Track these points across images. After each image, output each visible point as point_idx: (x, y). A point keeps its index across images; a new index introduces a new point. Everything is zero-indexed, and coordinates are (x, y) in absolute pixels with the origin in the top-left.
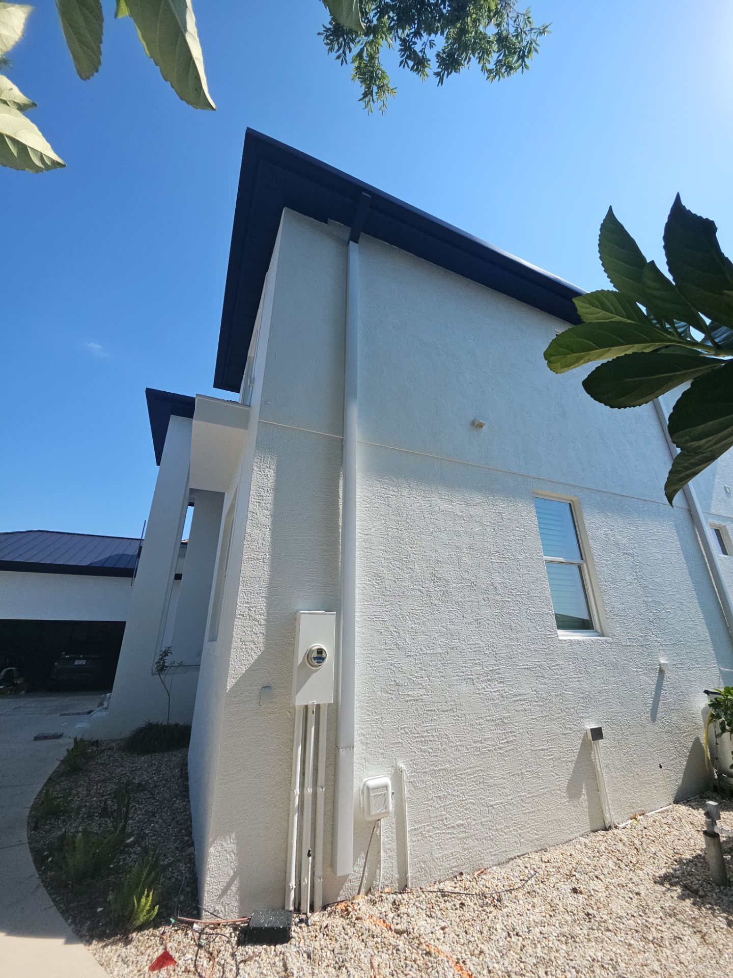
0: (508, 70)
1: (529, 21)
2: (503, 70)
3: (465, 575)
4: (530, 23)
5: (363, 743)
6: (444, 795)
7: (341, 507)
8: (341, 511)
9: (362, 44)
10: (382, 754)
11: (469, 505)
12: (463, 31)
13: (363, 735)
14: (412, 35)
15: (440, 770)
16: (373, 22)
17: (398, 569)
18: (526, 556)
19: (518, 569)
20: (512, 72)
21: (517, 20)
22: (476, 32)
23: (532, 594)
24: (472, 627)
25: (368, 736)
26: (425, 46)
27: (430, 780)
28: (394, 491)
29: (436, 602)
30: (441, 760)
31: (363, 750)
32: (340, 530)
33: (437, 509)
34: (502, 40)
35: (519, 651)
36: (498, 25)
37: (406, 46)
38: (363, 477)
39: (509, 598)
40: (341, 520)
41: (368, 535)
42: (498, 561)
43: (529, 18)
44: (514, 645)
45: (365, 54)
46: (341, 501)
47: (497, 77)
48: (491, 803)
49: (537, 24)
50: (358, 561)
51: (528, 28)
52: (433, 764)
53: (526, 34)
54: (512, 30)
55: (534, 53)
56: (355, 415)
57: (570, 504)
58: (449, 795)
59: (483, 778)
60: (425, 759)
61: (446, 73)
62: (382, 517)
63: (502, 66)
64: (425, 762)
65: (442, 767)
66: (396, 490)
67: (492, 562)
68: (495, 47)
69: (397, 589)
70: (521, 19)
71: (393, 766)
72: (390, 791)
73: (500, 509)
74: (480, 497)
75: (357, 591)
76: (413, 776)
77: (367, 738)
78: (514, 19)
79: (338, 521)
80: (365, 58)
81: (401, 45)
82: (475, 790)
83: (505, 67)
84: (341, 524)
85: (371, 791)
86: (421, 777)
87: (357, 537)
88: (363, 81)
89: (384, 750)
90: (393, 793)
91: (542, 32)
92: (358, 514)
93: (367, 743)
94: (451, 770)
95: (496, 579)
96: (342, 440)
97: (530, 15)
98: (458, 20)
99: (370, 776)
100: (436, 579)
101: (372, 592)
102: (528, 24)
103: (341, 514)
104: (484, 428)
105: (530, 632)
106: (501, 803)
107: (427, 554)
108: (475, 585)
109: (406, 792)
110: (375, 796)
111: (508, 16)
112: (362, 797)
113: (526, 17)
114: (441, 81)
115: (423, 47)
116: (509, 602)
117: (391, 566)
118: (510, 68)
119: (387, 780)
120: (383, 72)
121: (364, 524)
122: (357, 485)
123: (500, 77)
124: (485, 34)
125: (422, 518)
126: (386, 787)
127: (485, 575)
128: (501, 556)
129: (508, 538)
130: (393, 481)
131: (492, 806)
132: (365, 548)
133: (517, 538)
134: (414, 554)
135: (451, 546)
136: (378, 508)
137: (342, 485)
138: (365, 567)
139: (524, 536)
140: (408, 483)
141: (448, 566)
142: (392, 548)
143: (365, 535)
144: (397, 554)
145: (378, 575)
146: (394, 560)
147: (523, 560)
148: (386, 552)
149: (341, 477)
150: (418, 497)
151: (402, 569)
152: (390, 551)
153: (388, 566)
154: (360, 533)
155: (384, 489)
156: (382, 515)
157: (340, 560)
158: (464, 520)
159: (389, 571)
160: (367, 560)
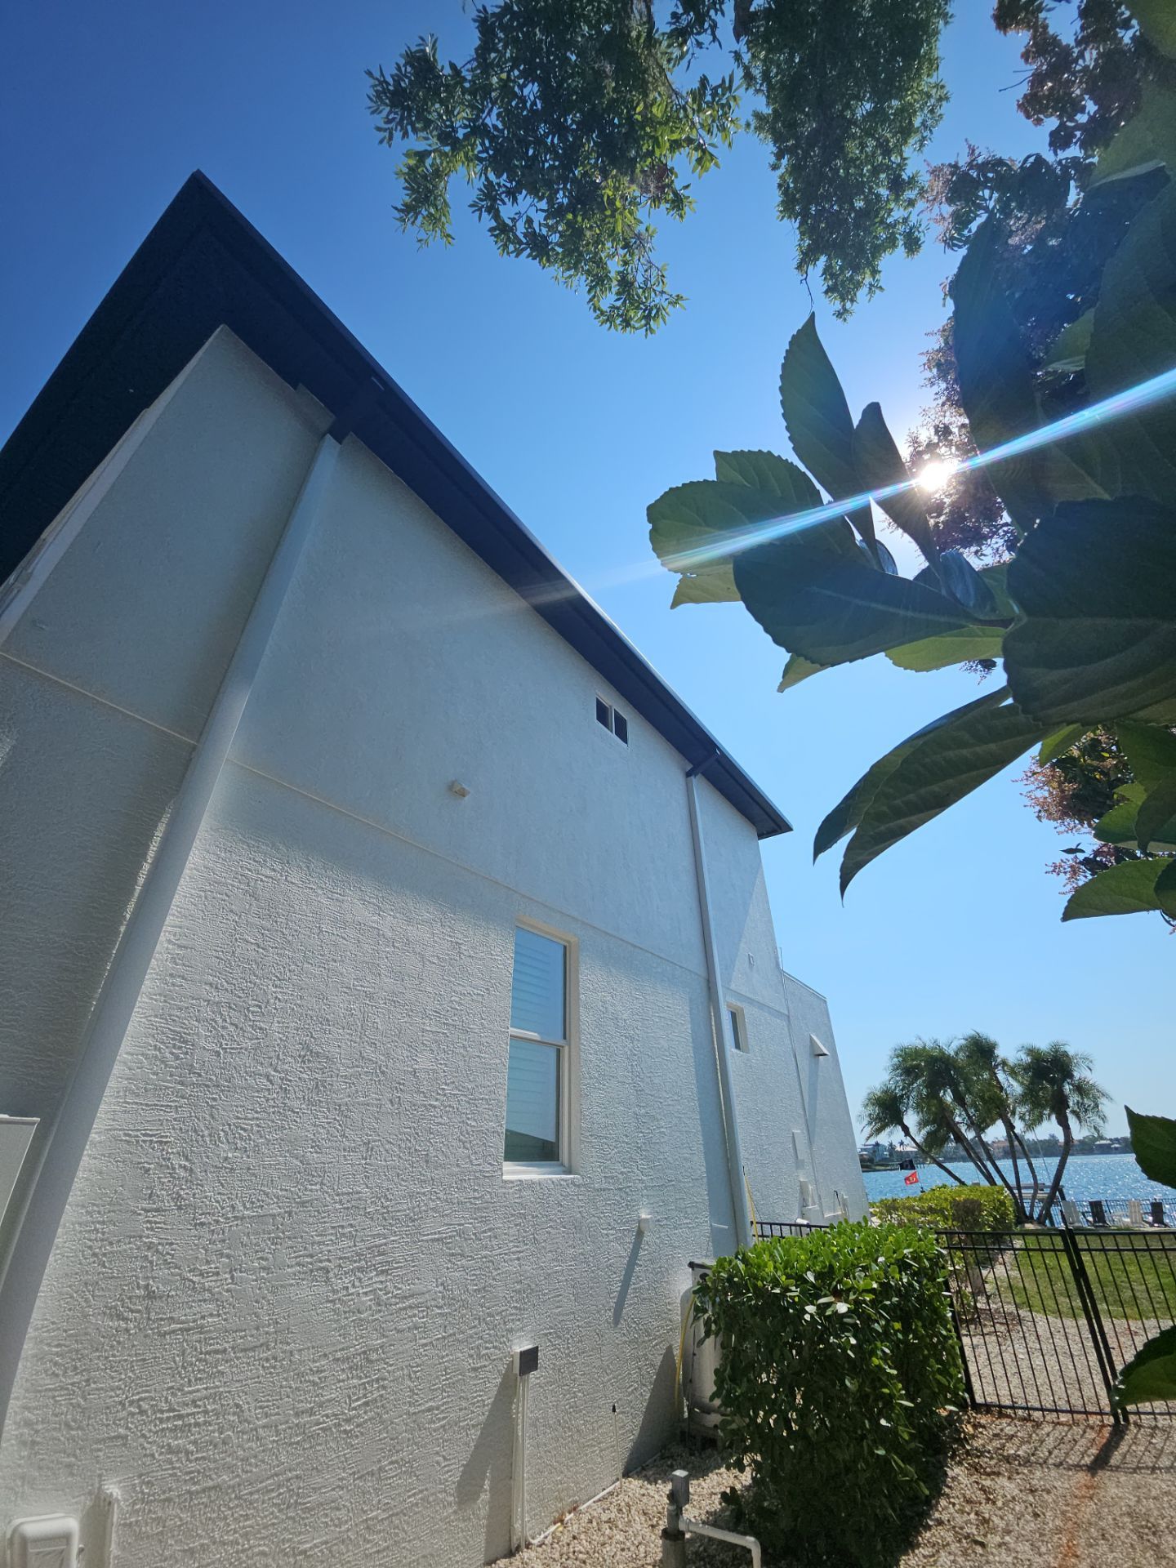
0: (625, 324)
1: (662, 280)
2: (618, 321)
3: (369, 1051)
4: (663, 283)
5: (24, 1443)
6: (202, 1545)
7: (141, 880)
8: (138, 888)
10: (69, 1466)
11: (409, 921)
13: (28, 1424)
15: (204, 1491)
17: (232, 1028)
18: (482, 1024)
19: (464, 1047)
20: (628, 330)
21: (649, 271)
23: (477, 1095)
24: (354, 1157)
25: (40, 1427)
27: (177, 1516)
28: (274, 870)
29: (296, 1104)
30: (212, 1466)
31: (22, 1458)
32: (122, 929)
33: (349, 918)
34: (626, 284)
35: (432, 1205)
38: (217, 830)
39: (437, 1100)
40: (131, 907)
41: (186, 947)
42: (434, 1030)
44: (424, 1194)
46: (146, 867)
47: (608, 325)
48: (303, 1547)
49: (671, 288)
50: (142, 1000)
52: (192, 1478)
53: (655, 293)
56: (237, 708)
57: (565, 947)
58: (214, 1543)
59: (298, 1495)
60: (174, 1468)
62: (232, 916)
63: (617, 315)
64: (174, 1475)
65: (211, 1483)
66: (278, 867)
67: (423, 1031)
68: (614, 287)
69: (218, 1071)
71: (90, 1493)
72: (76, 1544)
73: (460, 936)
74: (431, 910)
75: (117, 1069)
76: (138, 1511)
77: (37, 1432)
79: (124, 908)
82: (274, 1524)
83: (621, 319)
84: (128, 916)
85: (29, 1544)
86: (155, 1513)
87: (158, 948)
88: (413, 192)
89: (75, 1456)
90: (81, 1551)
91: (674, 303)
92: (177, 900)
93: (34, 1443)
94: (229, 1487)
95: (424, 1062)
96: (194, 748)
97: (665, 273)
99: (31, 1515)
100: (309, 1054)
101: (156, 1074)
103: (136, 894)
104: (466, 798)
105: (458, 1165)
106: (326, 1542)
107: (304, 1003)
108: (383, 1072)
109: (113, 1546)
110: (38, 1553)
111: (639, 259)
112: (9, 1552)
113: (660, 273)
115: (516, 217)
116: (435, 1107)
117: (220, 1021)
119: (72, 1524)
121: (186, 923)
122: (197, 843)
123: (612, 326)
124: (606, 264)
125: (316, 931)
126: (66, 1537)
127: (406, 1053)
128: (443, 1020)
129: (461, 988)
130: (278, 850)
131: (304, 1552)
132: (171, 975)
133: (476, 991)
134: (279, 1000)
135: (357, 992)
136: (229, 896)
137: (160, 835)
138: (156, 1016)
139: (487, 989)
140: (308, 859)
141: (341, 1031)
142: (234, 981)
143: (180, 946)
144: (240, 997)
145: (181, 1037)
146: (230, 1007)
147: (476, 1031)
148: (216, 988)
149: (165, 820)
150: (320, 892)
151: (241, 1029)
152: (226, 990)
153: (213, 1020)
154: (170, 942)
155: (255, 861)
156: (231, 911)
157: (97, 996)
158: (394, 946)
159: (211, 1031)
160: (165, 1001)
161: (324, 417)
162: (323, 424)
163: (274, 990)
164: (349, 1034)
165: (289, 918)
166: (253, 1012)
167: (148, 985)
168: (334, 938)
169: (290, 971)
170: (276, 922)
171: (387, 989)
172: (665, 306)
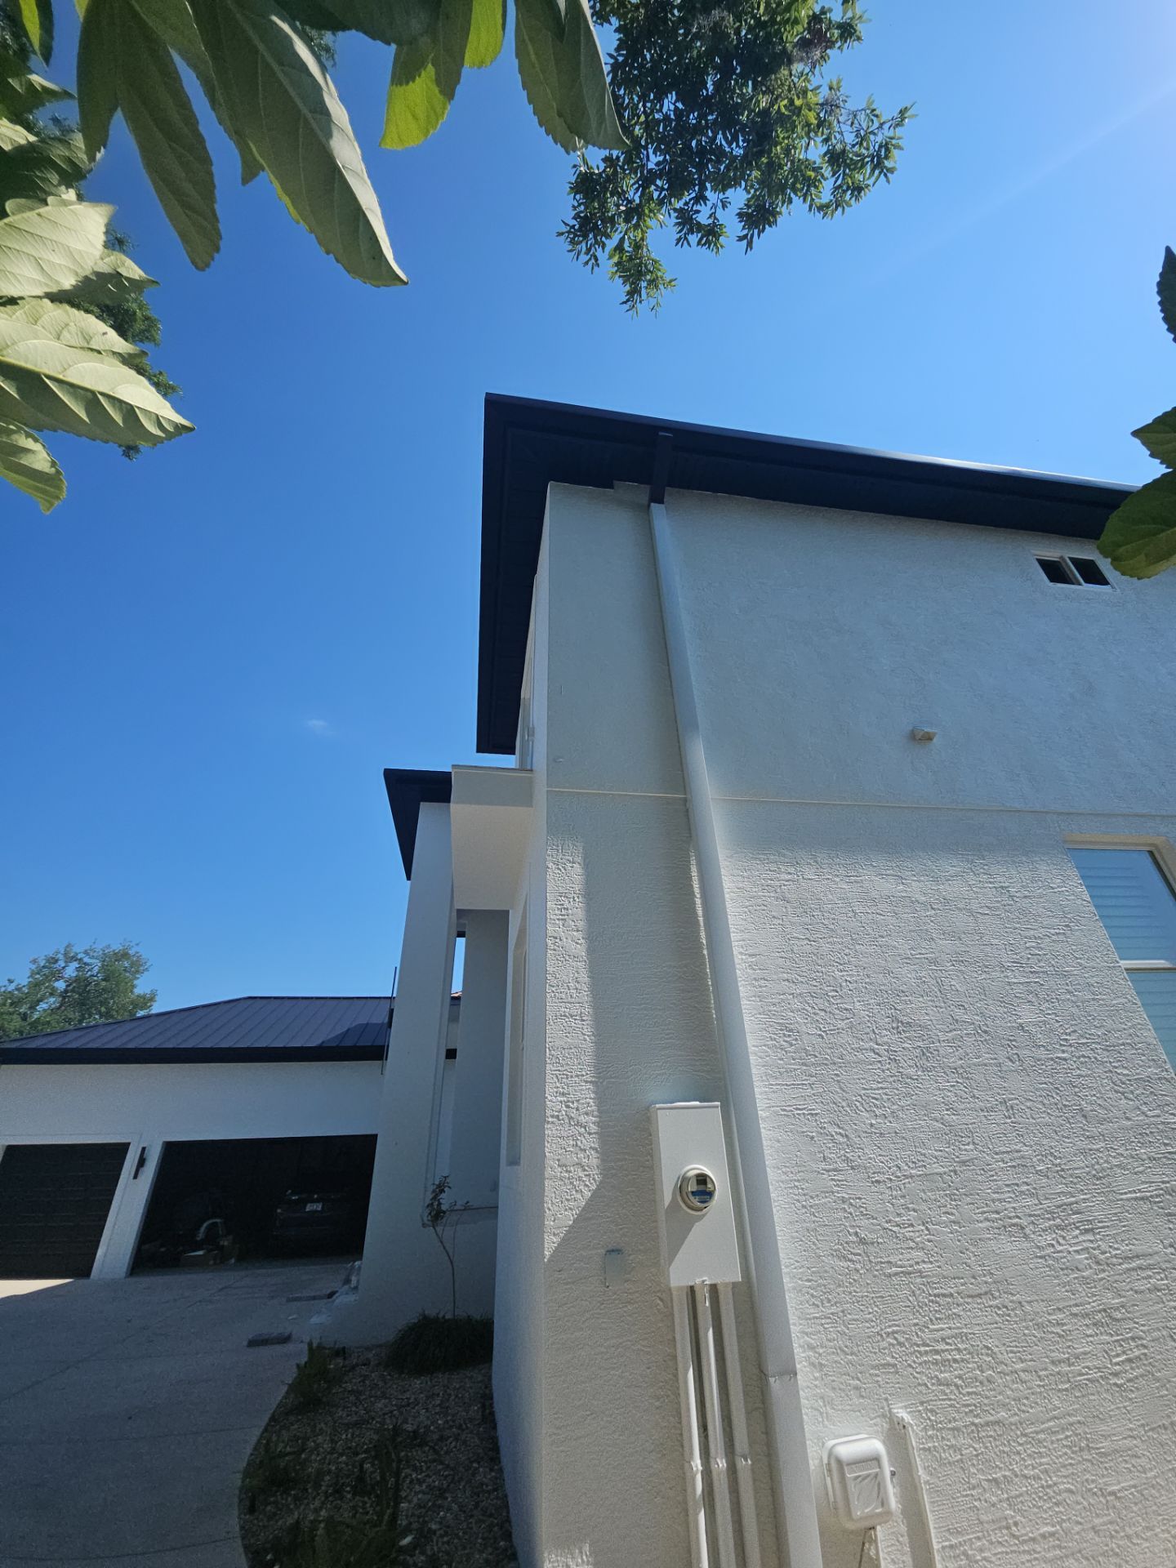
0: (856, 193)
1: (874, 115)
2: (848, 197)
3: (959, 1013)
4: (877, 116)
7: (700, 912)
8: (701, 919)
9: (621, 232)
11: (936, 880)
12: (773, 167)
14: (692, 202)
16: (634, 201)
17: (823, 1013)
18: (1080, 964)
19: (1069, 992)
20: (862, 194)
21: (856, 122)
22: (793, 162)
23: (1113, 1040)
24: (997, 1117)
26: (716, 208)
28: (790, 873)
29: (911, 1071)
32: (705, 952)
33: (874, 894)
34: (836, 158)
35: (1115, 1162)
36: (826, 141)
37: (686, 220)
38: (731, 857)
39: (1063, 1052)
40: (703, 934)
41: (755, 955)
42: (1022, 980)
43: (874, 110)
44: (1098, 1150)
45: (626, 245)
46: (698, 901)
47: (840, 209)
49: (888, 112)
50: (745, 1003)
51: (876, 124)
53: (875, 134)
54: (850, 138)
55: (895, 152)
56: (699, 756)
57: (1151, 853)
61: (756, 231)
62: (776, 921)
63: (845, 192)
66: (792, 870)
67: (1010, 984)
68: (827, 171)
69: (829, 1051)
70: (862, 117)
73: (1002, 879)
74: (955, 862)
75: (752, 1058)
78: (849, 122)
79: (698, 937)
80: (627, 248)
81: (677, 218)
83: (850, 192)
84: (704, 942)
87: (736, 961)
91: (899, 122)
92: (731, 920)
95: (1027, 1015)
96: (685, 800)
97: (873, 107)
98: (760, 154)
100: (901, 1026)
101: (782, 1059)
102: (875, 119)
103: (702, 924)
104: (935, 740)
105: (1128, 1119)
107: (873, 980)
108: (986, 1032)
111: (839, 122)
113: (868, 111)
114: (750, 245)
115: (713, 210)
116: (1065, 1059)
117: (809, 1009)
118: (858, 190)
120: (655, 261)
121: (746, 936)
122: (723, 871)
123: (844, 208)
124: (807, 160)
125: (850, 914)
127: (1002, 1010)
128: (1027, 969)
129: (1032, 932)
130: (784, 856)
132: (755, 979)
133: (1052, 931)
134: (850, 982)
135: (918, 961)
136: (766, 906)
137: (696, 874)
138: (760, 1014)
139: (1066, 926)
140: (812, 855)
141: (921, 999)
142: (805, 974)
143: (750, 955)
144: (815, 986)
145: (786, 1027)
146: (812, 996)
147: (1075, 973)
148: (794, 982)
149: (693, 862)
150: (838, 880)
151: (830, 1012)
152: (802, 982)
153: (804, 1009)
154: (741, 953)
155: (771, 871)
156: (774, 917)
157: (713, 1006)
158: (933, 908)
159: (807, 1019)
160: (761, 1001)
161: (642, 493)
162: (644, 498)
163: (841, 974)
164: (932, 1001)
165: (822, 909)
166: (832, 997)
167: (744, 990)
168: (870, 917)
169: (846, 955)
170: (813, 916)
171: (948, 952)
172: (891, 134)
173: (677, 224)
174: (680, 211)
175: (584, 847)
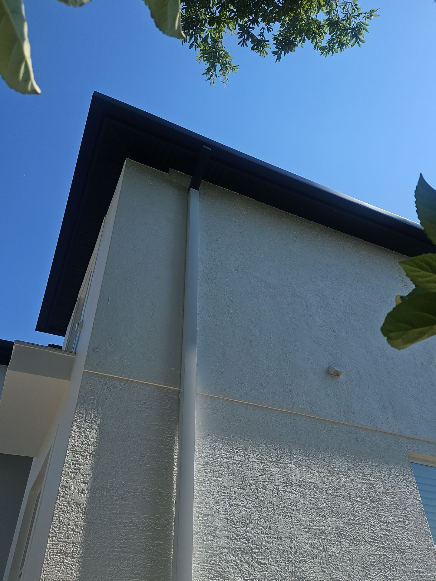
0: (341, 46)
1: (356, 8)
2: (336, 47)
4: (357, 9)
7: (175, 478)
8: (175, 483)
9: (207, 32)
11: (331, 473)
12: (297, 18)
14: (249, 22)
16: (216, 14)
18: (411, 545)
20: (344, 47)
21: (346, 8)
22: (308, 18)
26: (264, 30)
28: (240, 456)
32: (174, 509)
33: (292, 478)
34: (333, 24)
36: (328, 13)
37: (245, 31)
38: (203, 438)
40: (174, 495)
41: (208, 515)
42: (376, 553)
43: (356, 5)
45: (209, 39)
46: (175, 469)
47: (331, 52)
49: (364, 9)
51: (356, 13)
53: (355, 18)
54: (341, 16)
55: (363, 32)
61: (283, 52)
62: (226, 490)
63: (335, 43)
66: (242, 453)
67: (368, 555)
68: (327, 29)
70: (349, 6)
74: (344, 462)
78: (342, 7)
79: (171, 497)
80: (209, 42)
81: (239, 29)
83: (337, 44)
88: (208, 59)
91: (370, 15)
92: (196, 486)
96: (179, 392)
97: (356, 3)
98: (292, 10)
102: (356, 10)
103: (175, 487)
104: (341, 377)
111: (337, 5)
113: (353, 5)
114: (279, 58)
115: (262, 31)
117: (239, 561)
118: (342, 45)
120: (226, 53)
121: (204, 500)
123: (333, 52)
124: (316, 20)
125: (275, 491)
128: (380, 545)
129: (385, 518)
130: (238, 442)
132: (205, 534)
133: (397, 519)
134: (268, 542)
135: (313, 531)
136: (221, 478)
137: (177, 448)
138: (204, 562)
139: (406, 516)
140: (256, 444)
141: (312, 560)
142: (239, 533)
143: (204, 515)
144: (245, 543)
145: (220, 574)
146: (242, 551)
147: (408, 550)
148: (231, 539)
150: (269, 464)
151: (252, 565)
152: (236, 539)
153: (235, 561)
154: (198, 512)
155: (228, 452)
156: (225, 487)
157: (172, 553)
158: (327, 493)
159: (236, 569)
160: (206, 552)
161: (187, 180)
162: (188, 184)
163: (263, 536)
164: (318, 562)
165: (257, 485)
166: (255, 553)
167: (195, 542)
168: (287, 494)
169: (268, 521)
170: (251, 489)
171: (332, 526)
172: (363, 20)
173: (239, 33)
174: (242, 27)
175: (102, 418)
